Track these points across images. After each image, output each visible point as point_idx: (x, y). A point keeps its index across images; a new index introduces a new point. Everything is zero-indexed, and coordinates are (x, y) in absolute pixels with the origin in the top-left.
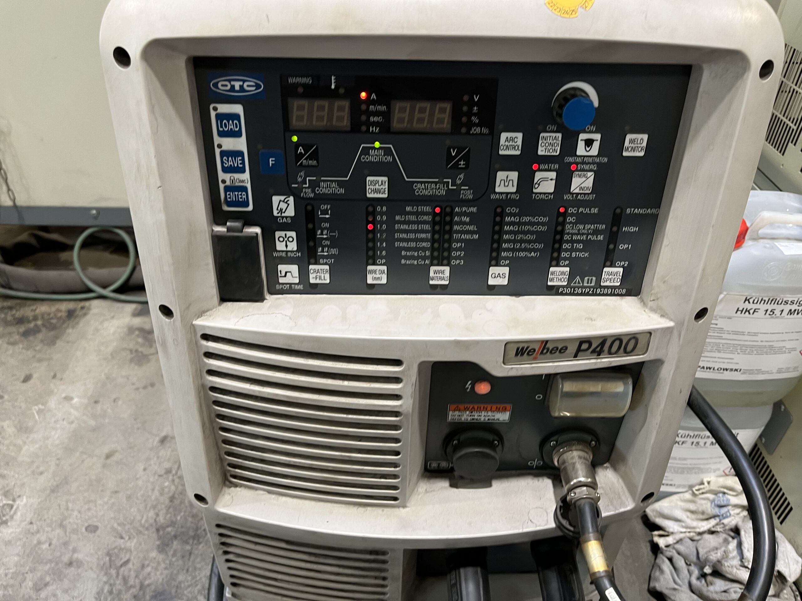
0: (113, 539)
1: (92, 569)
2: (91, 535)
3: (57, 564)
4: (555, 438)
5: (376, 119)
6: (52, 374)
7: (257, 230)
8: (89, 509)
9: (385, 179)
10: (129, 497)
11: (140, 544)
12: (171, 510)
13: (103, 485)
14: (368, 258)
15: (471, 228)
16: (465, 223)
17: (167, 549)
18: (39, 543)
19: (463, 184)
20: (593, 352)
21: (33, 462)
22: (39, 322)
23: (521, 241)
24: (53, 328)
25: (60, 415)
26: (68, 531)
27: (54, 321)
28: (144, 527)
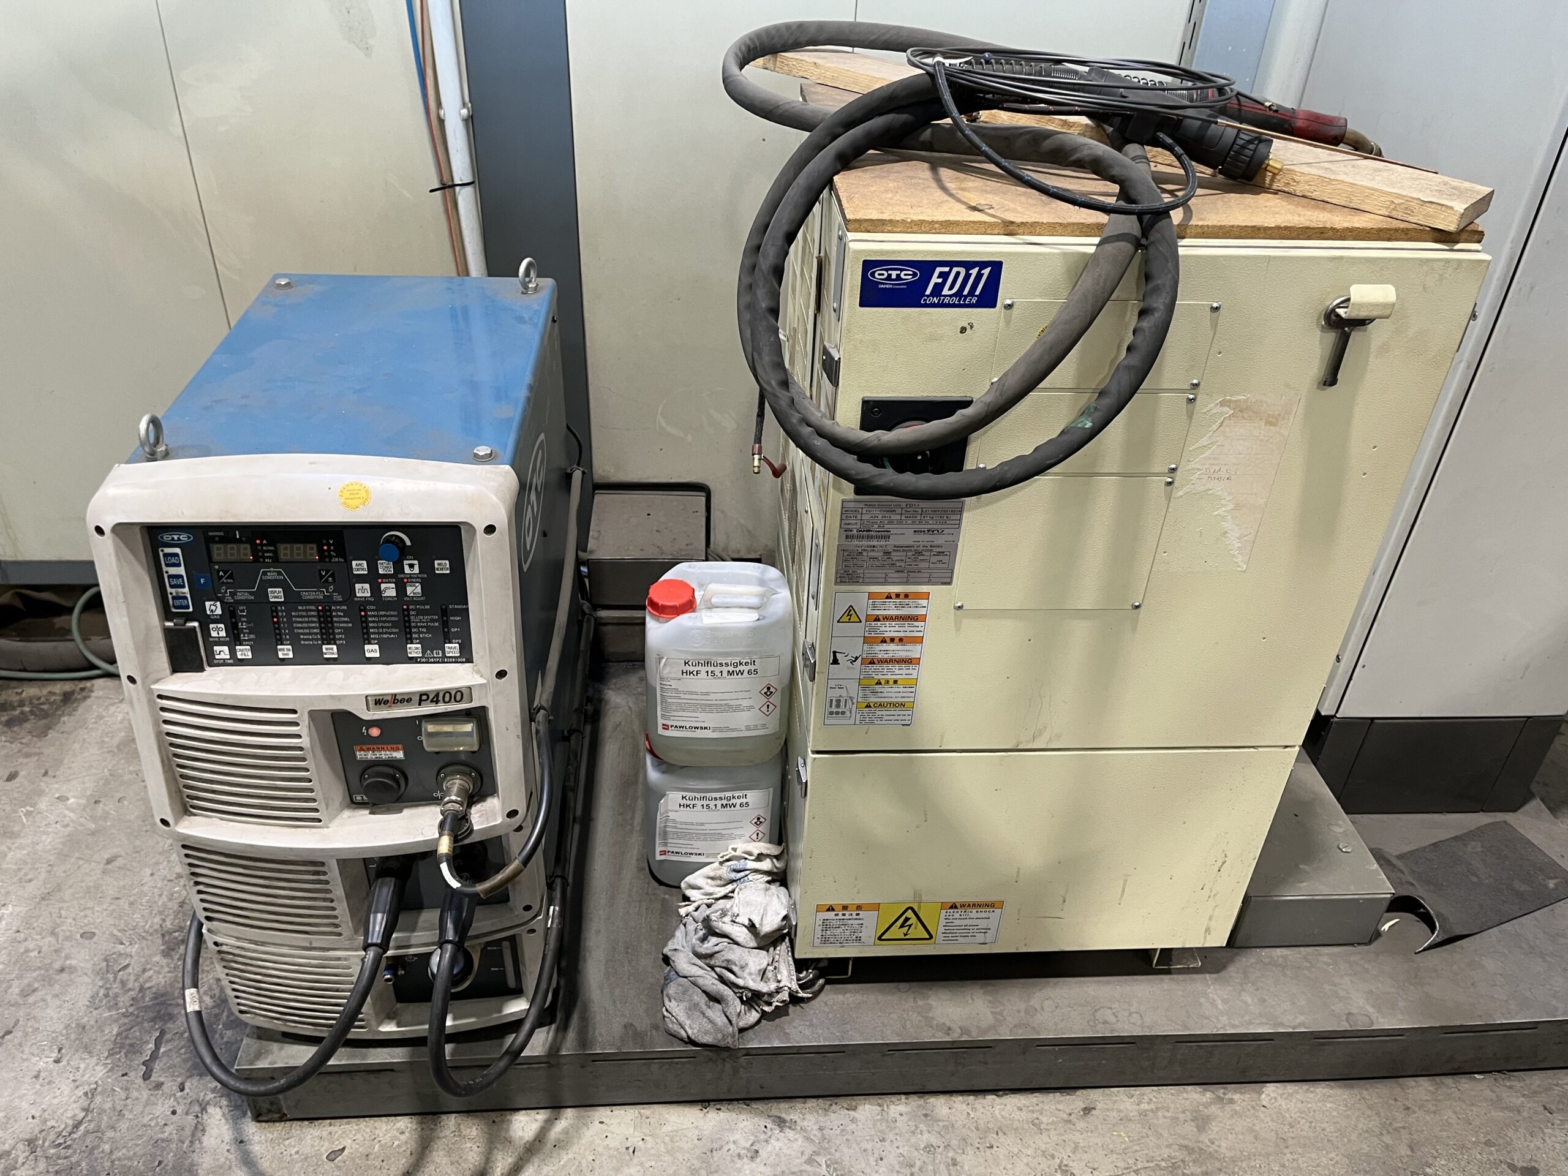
0: (112, 945)
1: (86, 974)
2: (87, 942)
3: (47, 970)
4: (443, 771)
5: (268, 554)
6: (43, 771)
7: (196, 624)
8: (85, 916)
9: (280, 589)
10: (132, 904)
11: (142, 949)
12: (180, 915)
13: (102, 892)
14: (277, 640)
15: (346, 619)
16: (340, 616)
17: (173, 953)
18: (27, 951)
19: (333, 592)
20: (432, 701)
21: (20, 869)
22: (27, 709)
23: (383, 627)
24: (45, 715)
25: (52, 818)
26: (60, 938)
27: (45, 707)
28: (148, 932)
